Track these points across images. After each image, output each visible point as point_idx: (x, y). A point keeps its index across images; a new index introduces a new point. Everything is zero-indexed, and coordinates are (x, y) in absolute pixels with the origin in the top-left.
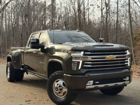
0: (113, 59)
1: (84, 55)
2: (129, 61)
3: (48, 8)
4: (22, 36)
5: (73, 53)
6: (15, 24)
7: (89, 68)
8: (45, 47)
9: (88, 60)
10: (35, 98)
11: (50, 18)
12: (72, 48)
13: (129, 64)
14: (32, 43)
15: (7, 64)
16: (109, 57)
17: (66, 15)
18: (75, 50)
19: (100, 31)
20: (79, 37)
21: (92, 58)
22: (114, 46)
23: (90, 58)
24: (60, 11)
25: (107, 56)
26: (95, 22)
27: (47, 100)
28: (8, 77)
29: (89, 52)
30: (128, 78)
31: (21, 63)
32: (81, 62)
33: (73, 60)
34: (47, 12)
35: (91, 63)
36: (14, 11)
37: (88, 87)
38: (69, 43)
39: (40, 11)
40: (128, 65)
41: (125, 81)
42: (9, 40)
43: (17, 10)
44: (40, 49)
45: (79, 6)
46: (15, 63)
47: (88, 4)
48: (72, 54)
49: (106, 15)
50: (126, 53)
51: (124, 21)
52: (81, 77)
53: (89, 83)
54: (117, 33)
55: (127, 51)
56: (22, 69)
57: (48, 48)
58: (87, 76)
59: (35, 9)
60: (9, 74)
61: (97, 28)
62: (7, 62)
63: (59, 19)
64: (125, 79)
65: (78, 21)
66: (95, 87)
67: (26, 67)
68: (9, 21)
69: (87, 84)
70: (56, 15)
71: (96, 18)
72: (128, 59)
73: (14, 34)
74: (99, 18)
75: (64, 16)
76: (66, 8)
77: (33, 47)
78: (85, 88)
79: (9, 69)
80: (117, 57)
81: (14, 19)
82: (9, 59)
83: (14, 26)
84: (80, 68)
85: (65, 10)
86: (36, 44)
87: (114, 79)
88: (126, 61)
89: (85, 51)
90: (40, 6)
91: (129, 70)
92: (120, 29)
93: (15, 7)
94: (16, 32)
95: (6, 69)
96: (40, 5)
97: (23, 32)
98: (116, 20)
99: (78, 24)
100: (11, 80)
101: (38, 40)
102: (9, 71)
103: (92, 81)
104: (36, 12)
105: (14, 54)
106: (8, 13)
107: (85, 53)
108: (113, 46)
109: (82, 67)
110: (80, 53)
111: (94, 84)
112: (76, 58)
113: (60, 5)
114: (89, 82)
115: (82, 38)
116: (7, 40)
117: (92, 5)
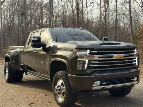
0: (121, 58)
1: (90, 53)
2: (136, 60)
3: (45, 7)
4: (18, 35)
5: (79, 52)
6: (11, 23)
7: (96, 67)
8: (47, 46)
9: (95, 59)
10: (37, 100)
11: (46, 17)
12: (77, 47)
13: (136, 63)
14: (33, 41)
15: (6, 64)
16: (116, 56)
17: (64, 13)
18: (80, 49)
19: (98, 30)
20: (81, 35)
21: (99, 57)
22: (122, 44)
23: (96, 57)
24: (57, 10)
25: (115, 55)
26: (93, 21)
27: (50, 102)
28: (7, 78)
29: (95, 50)
30: (136, 79)
31: (20, 63)
32: (87, 61)
33: (78, 60)
34: (44, 11)
35: (98, 62)
36: (9, 9)
37: (94, 88)
38: (73, 41)
39: (37, 9)
40: (136, 65)
41: (133, 81)
42: (5, 40)
43: (13, 8)
44: (41, 48)
45: (78, 4)
46: (14, 63)
47: (86, 2)
48: (77, 53)
49: (104, 13)
50: (134, 52)
51: (122, 20)
52: (87, 77)
53: (96, 84)
54: (116, 32)
55: (135, 49)
56: (21, 69)
57: (50, 47)
58: (93, 76)
59: (32, 8)
60: (7, 74)
61: (95, 27)
62: (6, 62)
63: (56, 18)
64: (133, 79)
65: (77, 20)
66: (102, 88)
67: (26, 67)
68: (4, 20)
69: (93, 85)
70: (53, 14)
71: (95, 16)
72: (136, 58)
73: (10, 33)
74: (97, 17)
75: (62, 14)
76: (64, 7)
77: (34, 46)
78: (92, 89)
79: (7, 69)
80: (124, 56)
81: (9, 18)
82: (7, 59)
83: (9, 25)
84: (86, 68)
85: (63, 9)
86: (37, 43)
87: (122, 79)
88: (134, 60)
89: (91, 49)
90: (36, 5)
91: (137, 69)
92: (119, 28)
93: (10, 6)
94: (12, 31)
95: (4, 70)
96: (36, 3)
97: (19, 31)
98: (115, 19)
99: (77, 22)
100: (10, 81)
101: (39, 39)
102: (7, 71)
103: (99, 82)
104: (32, 11)
105: (13, 53)
106: (4, 12)
107: (92, 52)
108: (120, 44)
109: (88, 67)
110: (86, 52)
111: (101, 85)
112: (82, 57)
113: (57, 3)
114: (96, 82)
115: (84, 35)
116: (3, 40)
117: (92, 3)
